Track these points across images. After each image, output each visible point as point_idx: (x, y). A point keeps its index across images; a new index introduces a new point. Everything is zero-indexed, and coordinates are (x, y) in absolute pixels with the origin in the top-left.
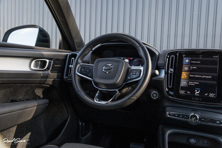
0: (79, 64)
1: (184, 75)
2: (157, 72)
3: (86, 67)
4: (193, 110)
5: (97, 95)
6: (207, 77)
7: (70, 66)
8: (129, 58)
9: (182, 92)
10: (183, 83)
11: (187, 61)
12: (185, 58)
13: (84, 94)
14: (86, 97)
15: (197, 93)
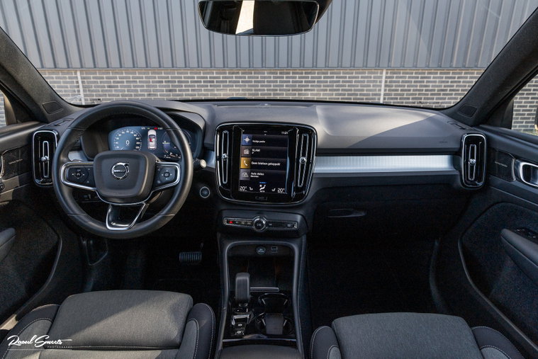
0: (63, 163)
1: (244, 162)
2: (203, 164)
3: (79, 169)
4: (258, 213)
5: (110, 210)
6: (273, 164)
7: (44, 158)
8: (155, 128)
9: (242, 189)
10: (243, 175)
11: (247, 140)
12: (243, 136)
13: (85, 217)
14: (91, 223)
15: (262, 188)
